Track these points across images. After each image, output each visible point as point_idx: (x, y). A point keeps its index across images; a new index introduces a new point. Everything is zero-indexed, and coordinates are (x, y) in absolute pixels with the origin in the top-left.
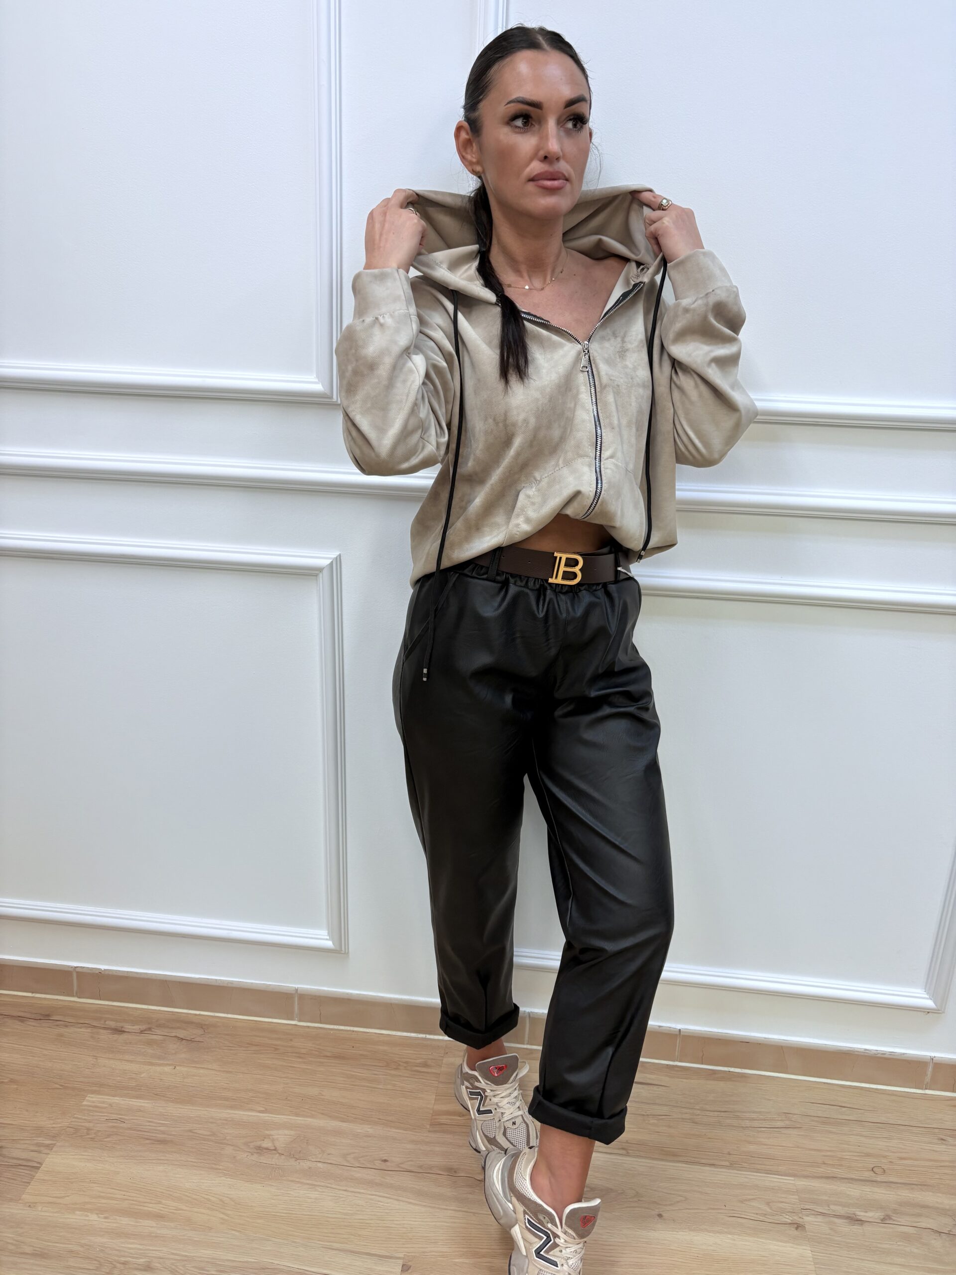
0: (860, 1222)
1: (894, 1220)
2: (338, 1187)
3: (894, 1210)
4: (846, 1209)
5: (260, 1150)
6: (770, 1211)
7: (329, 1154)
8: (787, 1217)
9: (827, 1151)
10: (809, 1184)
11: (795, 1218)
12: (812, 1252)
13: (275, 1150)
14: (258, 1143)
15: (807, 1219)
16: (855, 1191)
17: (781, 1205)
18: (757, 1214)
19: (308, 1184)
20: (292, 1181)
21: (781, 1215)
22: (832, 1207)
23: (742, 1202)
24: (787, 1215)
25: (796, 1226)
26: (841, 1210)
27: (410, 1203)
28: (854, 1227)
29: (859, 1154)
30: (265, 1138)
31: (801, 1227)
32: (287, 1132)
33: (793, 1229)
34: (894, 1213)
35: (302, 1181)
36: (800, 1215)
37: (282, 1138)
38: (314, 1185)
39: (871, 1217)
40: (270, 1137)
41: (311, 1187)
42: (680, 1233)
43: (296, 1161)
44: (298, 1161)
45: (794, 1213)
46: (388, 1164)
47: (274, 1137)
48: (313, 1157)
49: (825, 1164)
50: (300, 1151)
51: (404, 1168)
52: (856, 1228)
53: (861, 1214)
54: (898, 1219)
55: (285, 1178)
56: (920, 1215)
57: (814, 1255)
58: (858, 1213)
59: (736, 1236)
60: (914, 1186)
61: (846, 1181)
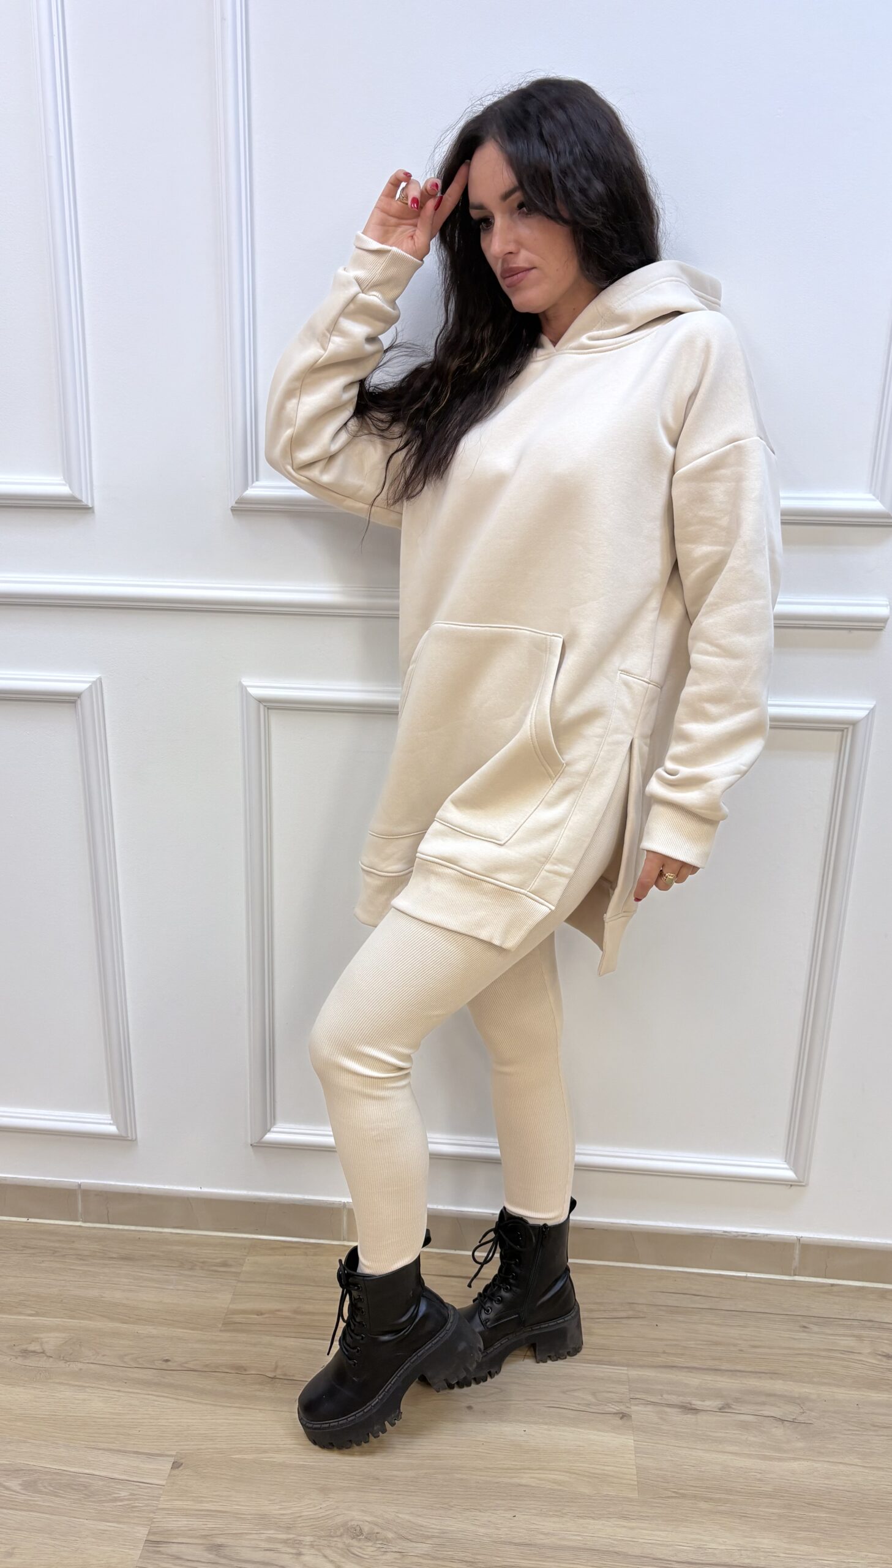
0: (695, 1411)
1: (733, 1409)
2: (111, 1388)
3: (737, 1398)
4: (681, 1398)
5: (26, 1353)
6: (594, 1400)
7: (104, 1356)
8: (613, 1406)
9: (670, 1340)
10: (642, 1373)
11: (621, 1407)
12: (634, 1441)
13: (43, 1353)
14: (24, 1347)
15: (634, 1408)
16: (695, 1380)
17: (609, 1395)
18: (579, 1404)
19: (76, 1386)
20: (60, 1383)
21: (606, 1405)
22: (665, 1396)
23: (564, 1392)
24: (613, 1405)
25: (621, 1415)
26: (674, 1399)
27: (189, 1401)
28: (689, 1416)
29: (705, 1343)
30: (33, 1341)
31: (625, 1416)
32: (57, 1335)
33: (617, 1418)
34: (734, 1402)
35: (71, 1382)
36: (628, 1405)
37: (52, 1341)
38: (83, 1386)
39: (708, 1406)
40: (39, 1340)
41: (79, 1388)
42: (489, 1424)
43: (65, 1363)
44: (68, 1363)
45: (622, 1402)
46: (169, 1363)
47: (43, 1340)
48: (85, 1358)
49: (664, 1352)
50: (71, 1354)
51: (185, 1367)
52: (690, 1418)
53: (697, 1403)
54: (739, 1408)
55: (51, 1381)
56: (764, 1404)
57: (637, 1444)
58: (694, 1402)
59: (551, 1427)
60: (763, 1375)
61: (686, 1370)
